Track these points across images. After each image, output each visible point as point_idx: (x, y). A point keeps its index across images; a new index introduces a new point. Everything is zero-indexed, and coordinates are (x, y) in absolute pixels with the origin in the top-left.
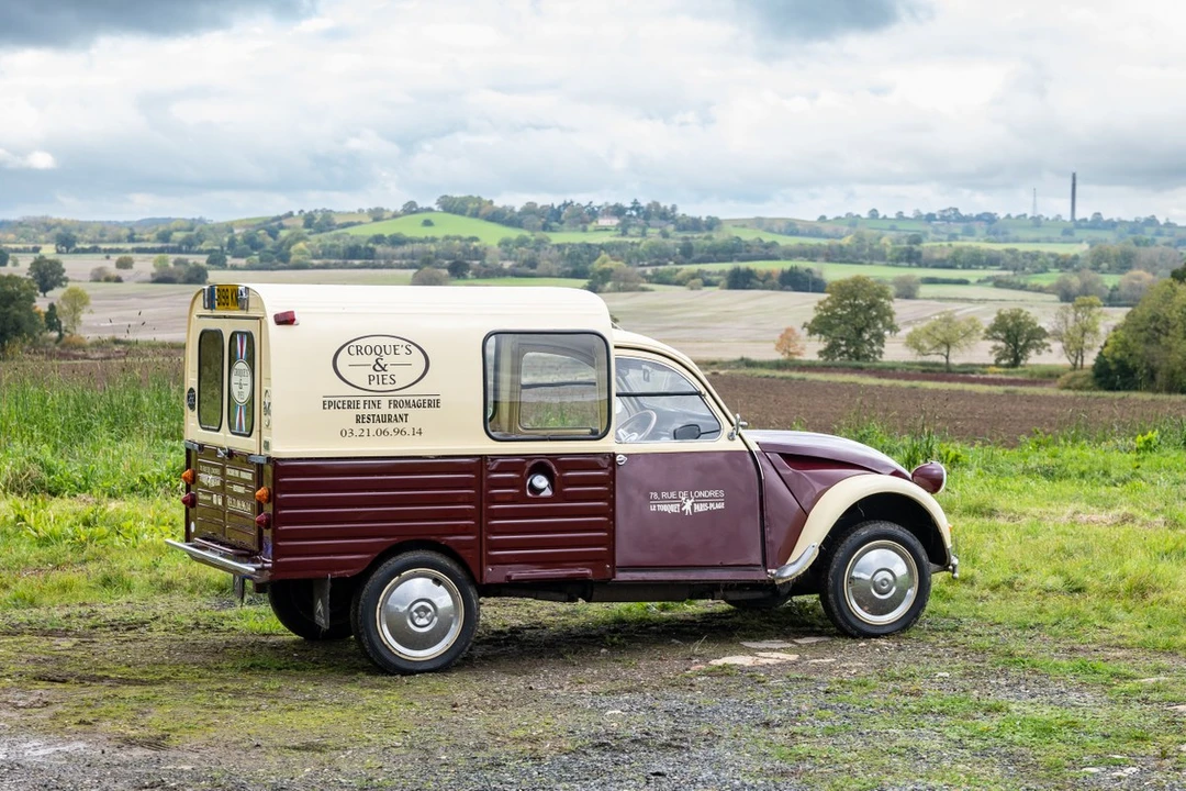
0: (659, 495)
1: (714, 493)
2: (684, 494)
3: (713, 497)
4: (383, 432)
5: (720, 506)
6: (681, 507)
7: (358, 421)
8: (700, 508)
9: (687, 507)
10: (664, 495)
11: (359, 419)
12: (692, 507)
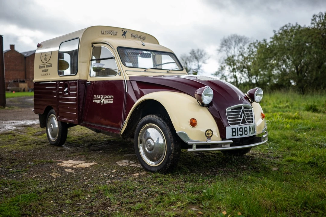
0: (96, 96)
1: (110, 97)
2: (102, 96)
3: (110, 98)
4: (45, 74)
5: (112, 102)
6: (101, 101)
7: (43, 72)
8: (106, 102)
9: (102, 102)
10: (97, 96)
11: (43, 71)
12: (104, 101)
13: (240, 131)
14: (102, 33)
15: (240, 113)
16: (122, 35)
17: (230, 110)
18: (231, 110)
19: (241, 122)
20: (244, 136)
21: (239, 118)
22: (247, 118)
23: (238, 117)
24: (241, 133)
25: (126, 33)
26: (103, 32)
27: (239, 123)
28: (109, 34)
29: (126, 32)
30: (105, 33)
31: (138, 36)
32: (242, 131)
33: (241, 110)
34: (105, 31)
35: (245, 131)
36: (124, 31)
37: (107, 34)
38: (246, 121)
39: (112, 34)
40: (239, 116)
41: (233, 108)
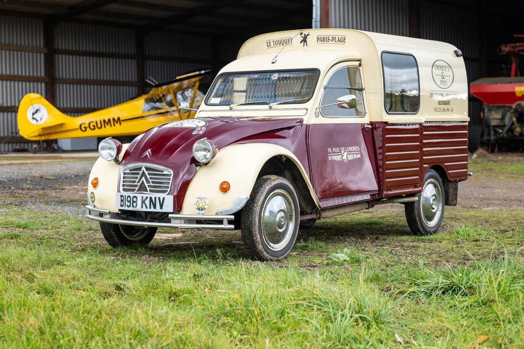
13: (128, 201)
14: (269, 45)
15: (139, 176)
16: (301, 42)
17: (128, 171)
18: (130, 171)
19: (137, 188)
20: (131, 209)
21: (136, 184)
22: (151, 184)
23: (135, 182)
24: (129, 204)
25: (308, 37)
26: (270, 43)
27: (134, 190)
28: (278, 45)
29: (308, 35)
30: (272, 44)
31: (330, 38)
32: (130, 202)
33: (141, 172)
34: (272, 41)
35: (134, 202)
36: (305, 35)
37: (275, 46)
38: (148, 189)
39: (284, 44)
40: (137, 180)
41: (131, 167)
